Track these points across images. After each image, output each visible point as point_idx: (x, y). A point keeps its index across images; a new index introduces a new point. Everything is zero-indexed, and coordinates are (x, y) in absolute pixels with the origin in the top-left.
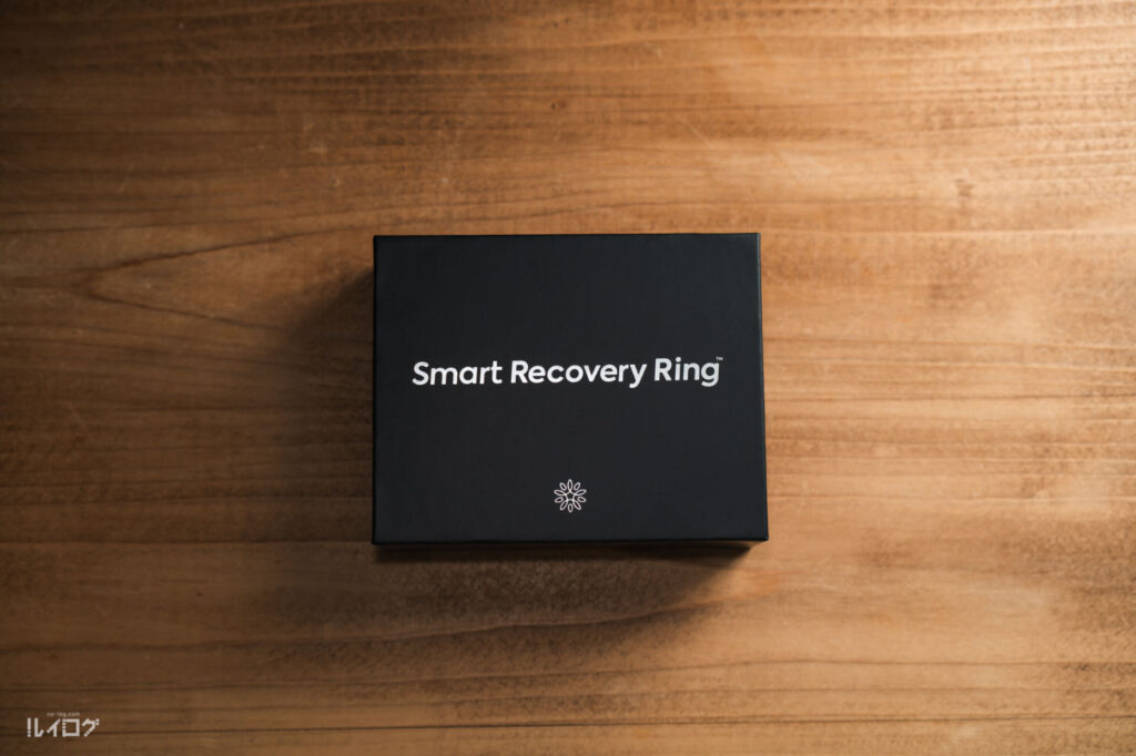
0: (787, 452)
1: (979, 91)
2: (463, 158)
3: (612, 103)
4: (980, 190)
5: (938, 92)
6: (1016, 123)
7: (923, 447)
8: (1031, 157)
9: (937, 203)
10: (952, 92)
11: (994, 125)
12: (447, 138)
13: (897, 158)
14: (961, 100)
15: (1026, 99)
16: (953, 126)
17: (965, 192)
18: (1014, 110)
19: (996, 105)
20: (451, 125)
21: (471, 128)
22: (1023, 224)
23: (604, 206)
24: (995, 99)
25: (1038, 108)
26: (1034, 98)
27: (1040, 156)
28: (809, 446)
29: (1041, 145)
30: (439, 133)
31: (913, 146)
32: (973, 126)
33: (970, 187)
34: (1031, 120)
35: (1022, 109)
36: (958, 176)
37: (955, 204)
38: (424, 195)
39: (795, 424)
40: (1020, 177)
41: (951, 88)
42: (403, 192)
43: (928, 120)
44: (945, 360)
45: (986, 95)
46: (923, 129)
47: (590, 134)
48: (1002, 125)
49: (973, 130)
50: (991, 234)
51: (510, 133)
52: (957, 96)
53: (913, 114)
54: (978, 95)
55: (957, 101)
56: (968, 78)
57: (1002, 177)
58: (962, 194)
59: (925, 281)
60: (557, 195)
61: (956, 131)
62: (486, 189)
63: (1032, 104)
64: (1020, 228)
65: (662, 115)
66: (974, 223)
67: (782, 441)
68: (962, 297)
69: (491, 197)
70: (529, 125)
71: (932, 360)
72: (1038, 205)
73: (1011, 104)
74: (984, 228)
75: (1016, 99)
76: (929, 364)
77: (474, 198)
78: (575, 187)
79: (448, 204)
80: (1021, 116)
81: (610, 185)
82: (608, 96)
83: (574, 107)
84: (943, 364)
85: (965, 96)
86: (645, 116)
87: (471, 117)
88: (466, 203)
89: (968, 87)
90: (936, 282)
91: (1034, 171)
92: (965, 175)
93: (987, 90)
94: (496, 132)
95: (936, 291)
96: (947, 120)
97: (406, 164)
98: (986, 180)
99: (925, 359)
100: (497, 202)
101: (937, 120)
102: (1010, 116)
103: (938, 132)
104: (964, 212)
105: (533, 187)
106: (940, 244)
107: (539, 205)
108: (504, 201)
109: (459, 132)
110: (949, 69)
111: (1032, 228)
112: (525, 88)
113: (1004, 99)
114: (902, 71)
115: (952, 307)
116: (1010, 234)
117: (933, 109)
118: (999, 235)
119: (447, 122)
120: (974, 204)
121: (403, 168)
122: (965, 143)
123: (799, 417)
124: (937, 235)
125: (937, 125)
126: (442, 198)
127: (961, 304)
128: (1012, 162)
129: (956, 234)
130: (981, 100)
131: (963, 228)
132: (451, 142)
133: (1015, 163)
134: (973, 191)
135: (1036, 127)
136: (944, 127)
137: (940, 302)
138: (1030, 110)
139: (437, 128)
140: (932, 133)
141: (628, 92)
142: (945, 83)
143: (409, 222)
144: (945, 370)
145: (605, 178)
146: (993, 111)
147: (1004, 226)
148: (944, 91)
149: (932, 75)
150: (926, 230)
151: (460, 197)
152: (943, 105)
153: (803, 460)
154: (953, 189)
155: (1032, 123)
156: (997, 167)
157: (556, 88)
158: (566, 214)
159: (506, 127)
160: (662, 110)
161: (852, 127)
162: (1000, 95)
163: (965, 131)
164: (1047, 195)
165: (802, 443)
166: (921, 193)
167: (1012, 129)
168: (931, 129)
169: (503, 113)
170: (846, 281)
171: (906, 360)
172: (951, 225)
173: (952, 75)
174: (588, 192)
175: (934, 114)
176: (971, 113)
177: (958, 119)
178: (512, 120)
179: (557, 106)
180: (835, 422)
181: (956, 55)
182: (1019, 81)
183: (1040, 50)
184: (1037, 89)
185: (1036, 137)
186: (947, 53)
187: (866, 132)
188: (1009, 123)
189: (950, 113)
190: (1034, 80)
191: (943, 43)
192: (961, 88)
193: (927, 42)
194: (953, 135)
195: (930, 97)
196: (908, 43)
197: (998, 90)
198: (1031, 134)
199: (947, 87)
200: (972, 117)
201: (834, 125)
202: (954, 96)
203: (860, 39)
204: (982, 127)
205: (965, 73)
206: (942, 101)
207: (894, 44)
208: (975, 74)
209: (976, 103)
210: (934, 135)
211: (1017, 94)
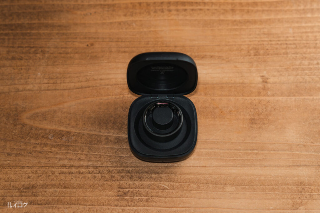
0: (185, 188)
1: (271, 41)
2: (48, 65)
3: (114, 44)
4: (271, 80)
5: (253, 41)
6: (287, 53)
7: (247, 187)
8: (294, 67)
9: (253, 85)
10: (259, 41)
11: (277, 54)
12: (41, 57)
13: (236, 67)
14: (263, 44)
15: (291, 44)
16: (259, 54)
17: (265, 81)
18: (286, 49)
19: (277, 46)
20: (43, 52)
21: (52, 54)
22: (290, 94)
23: (108, 85)
24: (278, 44)
25: (296, 48)
26: (294, 44)
27: (297, 67)
28: (195, 186)
29: (298, 62)
30: (38, 55)
31: (242, 62)
32: (268, 54)
33: (267, 79)
34: (293, 52)
35: (289, 48)
36: (261, 75)
37: (260, 85)
38: (29, 80)
39: (189, 176)
40: (289, 75)
41: (259, 40)
42: (21, 79)
43: (248, 52)
44: (257, 150)
45: (273, 43)
46: (246, 56)
47: (103, 57)
48: (280, 54)
49: (268, 56)
50: (277, 98)
51: (69, 55)
52: (262, 43)
53: (242, 49)
54: (270, 43)
55: (261, 45)
56: (265, 36)
57: (281, 75)
58: (263, 82)
59: (248, 117)
60: (87, 80)
61: (261, 57)
62: (57, 78)
63: (293, 46)
64: (289, 96)
65: (134, 49)
66: (269, 93)
67: (183, 184)
68: (264, 124)
69: (59, 81)
70: (77, 53)
71: (251, 150)
72: (296, 86)
73: (285, 46)
74: (273, 95)
75: (286, 44)
76: (250, 152)
77: (51, 81)
78: (96, 77)
79: (40, 83)
80: (288, 51)
81: (110, 76)
82: (111, 42)
83: (97, 46)
84: (256, 151)
85: (264, 43)
86: (127, 49)
87: (52, 49)
88: (48, 83)
89: (266, 39)
90: (252, 117)
91: (294, 73)
92: (265, 73)
93: (274, 41)
94: (63, 55)
95: (252, 121)
96: (257, 52)
97: (23, 67)
98: (274, 76)
99: (248, 150)
100: (61, 83)
101: (252, 52)
102: (284, 51)
103: (252, 57)
104: (264, 89)
105: (77, 77)
106: (254, 102)
107: (79, 84)
108: (64, 83)
109: (46, 55)
110: (257, 32)
111: (294, 96)
112: (76, 38)
113: (281, 44)
114: (237, 33)
115: (260, 128)
116: (285, 98)
117: (251, 48)
118: (280, 98)
119: (42, 51)
120: (269, 85)
121: (22, 69)
122: (265, 61)
123: (191, 173)
124: (253, 98)
125: (253, 54)
126: (38, 81)
127: (264, 127)
128: (285, 69)
129: (262, 98)
130: (271, 44)
131: (264, 96)
132: (43, 59)
133: (287, 70)
134: (268, 81)
135: (295, 55)
136: (255, 55)
137: (255, 126)
138: (292, 48)
139: (37, 53)
140: (250, 57)
141: (120, 40)
142: (256, 38)
143: (22, 91)
144: (257, 154)
145: (109, 74)
146: (277, 49)
147: (282, 94)
148: (255, 41)
149: (250, 35)
150: (248, 96)
151: (46, 81)
152: (255, 46)
153: (192, 192)
154: (260, 79)
155: (294, 54)
156: (278, 72)
157: (89, 38)
158: (91, 88)
159: (67, 53)
160: (134, 47)
161: (216, 54)
162: (279, 43)
163: (264, 56)
164: (301, 82)
165: (192, 185)
166: (246, 81)
167: (285, 56)
168: (250, 56)
169: (66, 48)
170: (213, 117)
171: (240, 150)
172: (259, 94)
173: (259, 34)
174: (101, 79)
175: (251, 50)
176: (267, 49)
177: (261, 52)
178: (70, 50)
179: (89, 45)
180: (207, 176)
181: (260, 27)
182: (287, 37)
183: (296, 25)
184: (296, 40)
185: (295, 59)
186: (257, 26)
187: (222, 57)
188: (284, 54)
189: (258, 49)
190: (294, 37)
191: (255, 22)
192: (262, 39)
193: (248, 21)
194: (259, 58)
195: (250, 43)
196: (240, 22)
197: (279, 41)
198: (293, 58)
199: (257, 39)
200: (268, 51)
201: (208, 54)
202: (259, 43)
203: (219, 20)
204: (272, 55)
205: (264, 34)
206: (255, 45)
207: (234, 22)
208: (269, 34)
209: (269, 46)
210: (251, 58)
211: (287, 42)
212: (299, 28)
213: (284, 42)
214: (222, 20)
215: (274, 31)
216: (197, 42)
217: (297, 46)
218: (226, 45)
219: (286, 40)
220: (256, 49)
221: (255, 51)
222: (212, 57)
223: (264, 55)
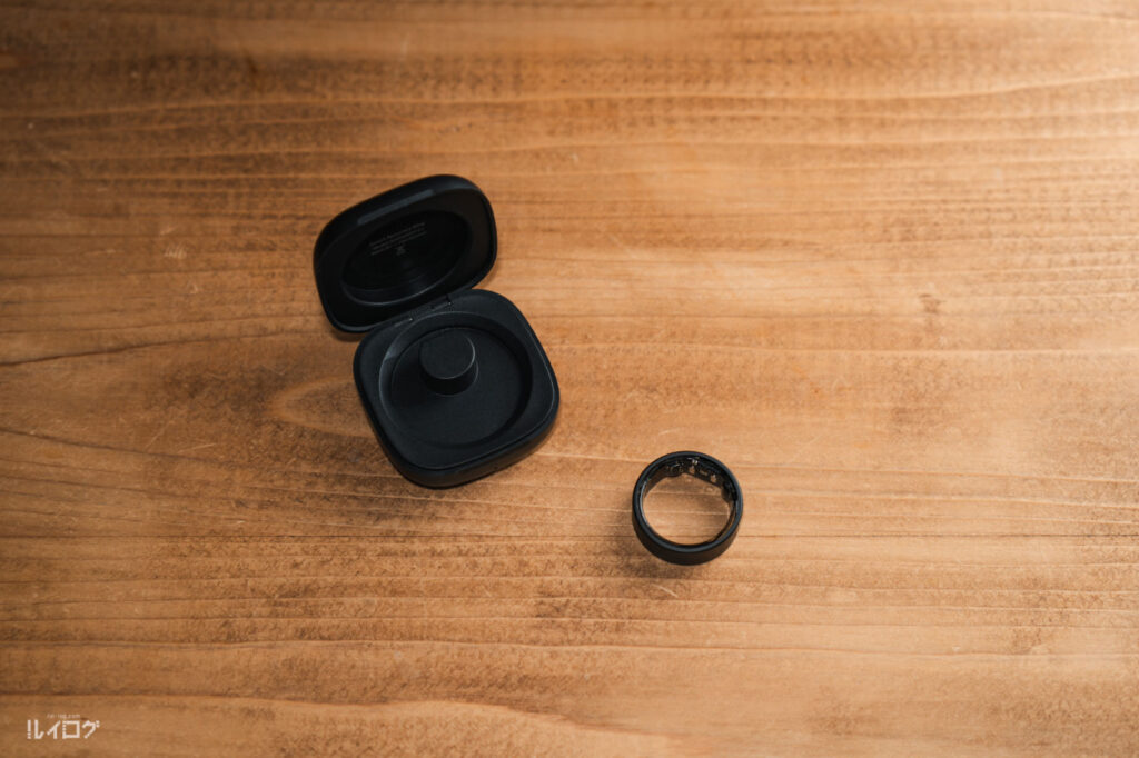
181: (916, 164)
182: (990, 192)
183: (1013, 160)
184: (1013, 200)
185: (1013, 251)
186: (906, 163)
187: (814, 244)
188: (981, 235)
189: (912, 224)
190: (1007, 191)
191: (901, 152)
192: (924, 198)
193: (883, 150)
194: (915, 247)
195: (888, 207)
196: (861, 152)
197: (967, 201)
198: (1006, 248)
199: (906, 198)
200: (937, 228)
201: (777, 236)
202: (915, 207)
203: (806, 146)
204: (948, 239)
205: (928, 183)
206: (902, 211)
207: (845, 152)
208: (939, 184)
209: (941, 214)
210: (894, 247)
211: (989, 205)
212: (1020, 167)
213: (982, 205)
214: (813, 148)
215: (952, 176)
216: (746, 205)
217: (1015, 216)
218: (826, 213)
219: (986, 201)
220: (904, 223)
221: (904, 229)
222: (786, 243)
223: (927, 239)
